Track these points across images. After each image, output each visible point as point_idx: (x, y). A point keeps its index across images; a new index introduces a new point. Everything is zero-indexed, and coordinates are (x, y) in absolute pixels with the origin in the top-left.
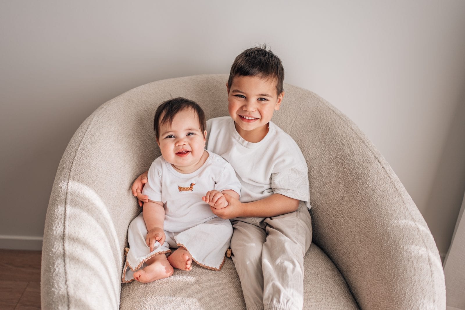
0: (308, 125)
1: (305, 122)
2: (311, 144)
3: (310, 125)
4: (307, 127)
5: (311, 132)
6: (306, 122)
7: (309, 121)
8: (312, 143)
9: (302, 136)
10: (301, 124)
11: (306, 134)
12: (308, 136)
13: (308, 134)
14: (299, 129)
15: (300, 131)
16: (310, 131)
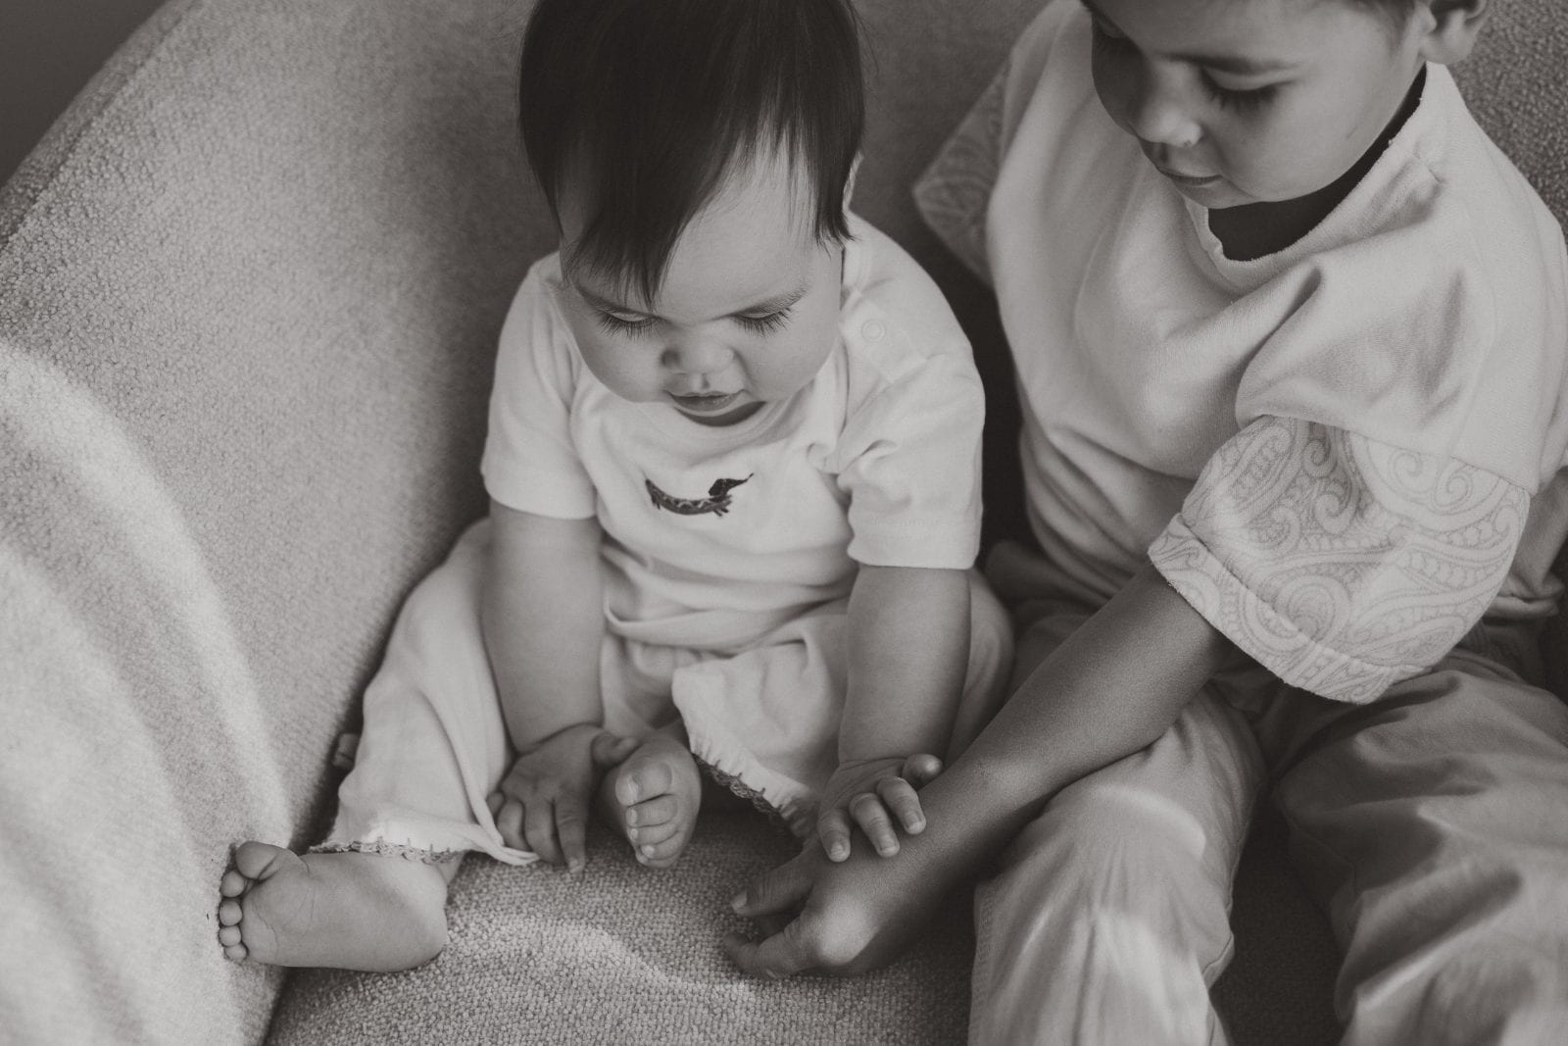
0: (1535, 43)
1: (1517, 29)
2: (1544, 167)
3: (1545, 48)
4: (1527, 55)
5: (1552, 87)
6: (1522, 26)
7: (1545, 19)
8: (1550, 160)
9: (1492, 111)
10: (1489, 36)
11: (1516, 104)
12: (1530, 113)
13: (1532, 98)
14: (1475, 71)
15: (1479, 83)
16: (1541, 82)
